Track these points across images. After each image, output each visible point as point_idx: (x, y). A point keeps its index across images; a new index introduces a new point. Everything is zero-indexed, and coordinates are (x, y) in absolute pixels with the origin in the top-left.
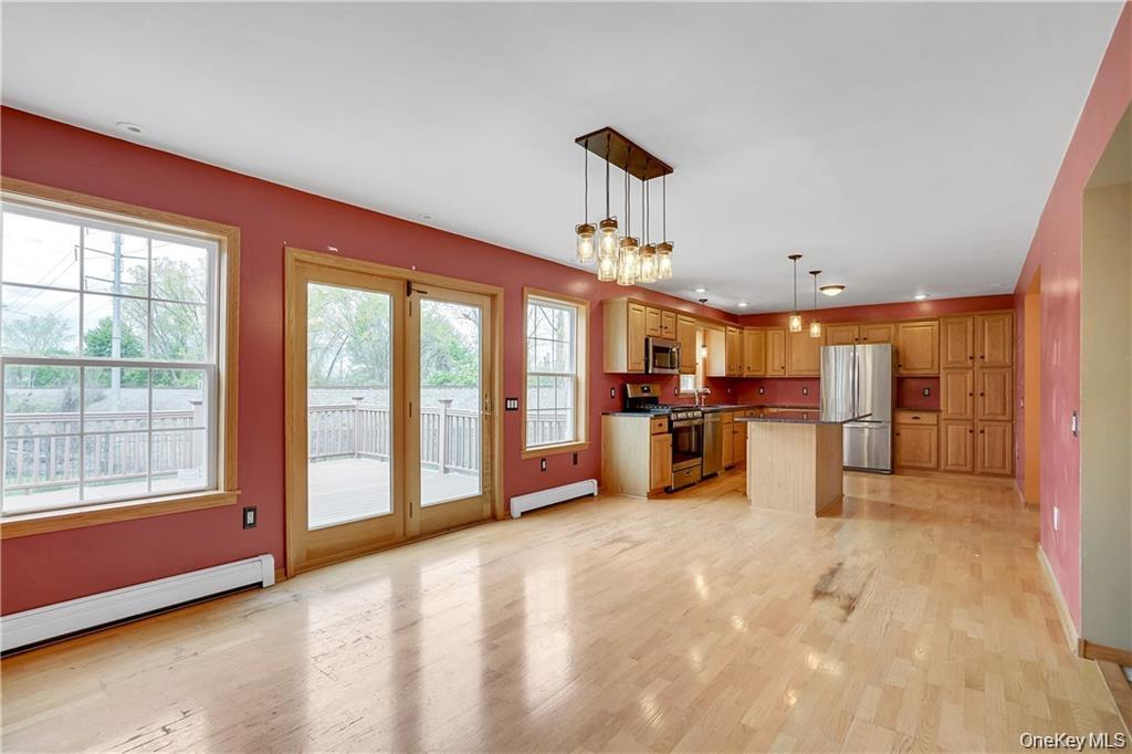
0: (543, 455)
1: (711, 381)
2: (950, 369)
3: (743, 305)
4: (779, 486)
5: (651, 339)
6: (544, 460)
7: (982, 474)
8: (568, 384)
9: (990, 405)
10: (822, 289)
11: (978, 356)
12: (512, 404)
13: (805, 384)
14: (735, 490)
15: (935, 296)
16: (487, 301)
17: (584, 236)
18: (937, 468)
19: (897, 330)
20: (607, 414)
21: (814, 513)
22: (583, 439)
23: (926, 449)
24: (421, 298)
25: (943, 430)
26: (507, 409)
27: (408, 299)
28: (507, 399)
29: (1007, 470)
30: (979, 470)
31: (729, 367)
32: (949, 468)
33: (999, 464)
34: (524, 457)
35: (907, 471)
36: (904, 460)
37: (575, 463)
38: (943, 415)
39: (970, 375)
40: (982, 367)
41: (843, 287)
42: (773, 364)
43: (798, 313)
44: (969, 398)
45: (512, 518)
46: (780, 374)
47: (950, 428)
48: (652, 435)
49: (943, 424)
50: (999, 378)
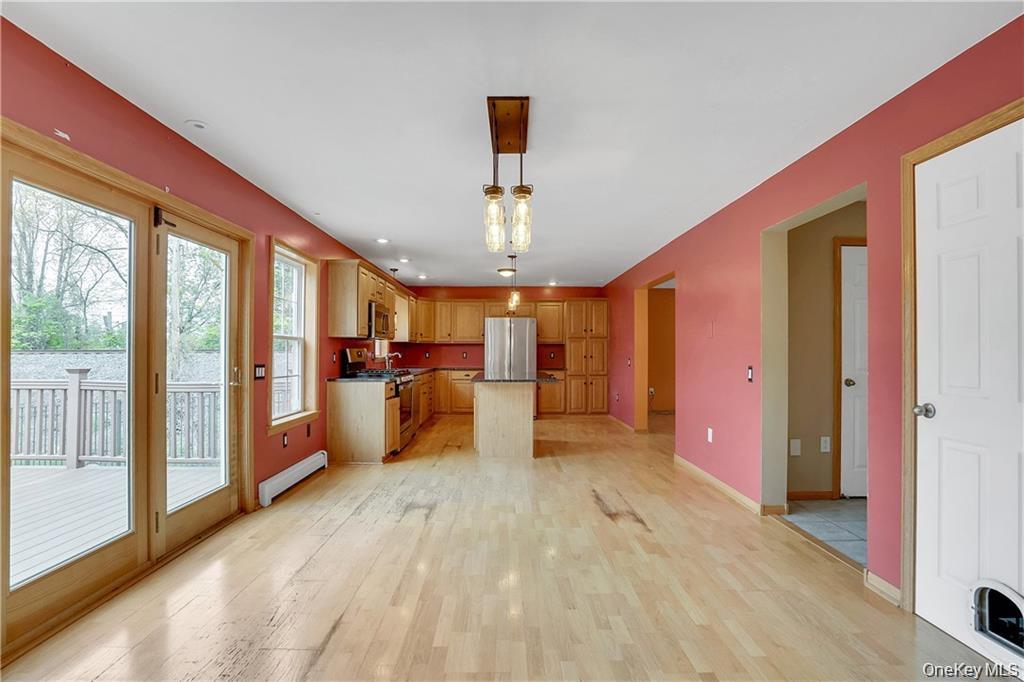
0: (284, 430)
1: (394, 347)
2: (574, 339)
3: (423, 277)
4: (503, 436)
5: (373, 304)
6: (285, 435)
7: (593, 413)
8: (297, 349)
9: (595, 365)
10: (499, 271)
11: (589, 330)
12: (261, 372)
13: (466, 349)
14: (446, 446)
15: (562, 284)
16: (234, 246)
17: (492, 198)
18: (564, 413)
19: (536, 308)
20: (334, 380)
21: (531, 455)
22: (313, 408)
23: (558, 399)
24: (169, 230)
25: (568, 382)
26: (256, 378)
27: (156, 231)
28: (256, 366)
29: (605, 410)
30: (589, 410)
31: (411, 334)
32: (572, 411)
33: (601, 406)
34: (271, 433)
35: (545, 416)
36: (544, 408)
37: (308, 435)
38: (568, 373)
39: (584, 344)
40: (591, 338)
41: (514, 271)
42: (441, 330)
43: (518, 289)
44: (584, 360)
45: (262, 507)
46: (446, 340)
47: (573, 382)
48: (387, 399)
49: (568, 378)
50: (601, 345)
